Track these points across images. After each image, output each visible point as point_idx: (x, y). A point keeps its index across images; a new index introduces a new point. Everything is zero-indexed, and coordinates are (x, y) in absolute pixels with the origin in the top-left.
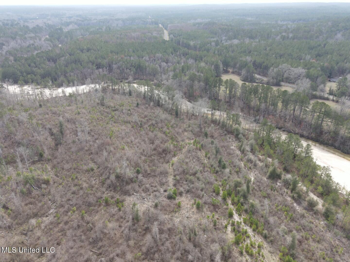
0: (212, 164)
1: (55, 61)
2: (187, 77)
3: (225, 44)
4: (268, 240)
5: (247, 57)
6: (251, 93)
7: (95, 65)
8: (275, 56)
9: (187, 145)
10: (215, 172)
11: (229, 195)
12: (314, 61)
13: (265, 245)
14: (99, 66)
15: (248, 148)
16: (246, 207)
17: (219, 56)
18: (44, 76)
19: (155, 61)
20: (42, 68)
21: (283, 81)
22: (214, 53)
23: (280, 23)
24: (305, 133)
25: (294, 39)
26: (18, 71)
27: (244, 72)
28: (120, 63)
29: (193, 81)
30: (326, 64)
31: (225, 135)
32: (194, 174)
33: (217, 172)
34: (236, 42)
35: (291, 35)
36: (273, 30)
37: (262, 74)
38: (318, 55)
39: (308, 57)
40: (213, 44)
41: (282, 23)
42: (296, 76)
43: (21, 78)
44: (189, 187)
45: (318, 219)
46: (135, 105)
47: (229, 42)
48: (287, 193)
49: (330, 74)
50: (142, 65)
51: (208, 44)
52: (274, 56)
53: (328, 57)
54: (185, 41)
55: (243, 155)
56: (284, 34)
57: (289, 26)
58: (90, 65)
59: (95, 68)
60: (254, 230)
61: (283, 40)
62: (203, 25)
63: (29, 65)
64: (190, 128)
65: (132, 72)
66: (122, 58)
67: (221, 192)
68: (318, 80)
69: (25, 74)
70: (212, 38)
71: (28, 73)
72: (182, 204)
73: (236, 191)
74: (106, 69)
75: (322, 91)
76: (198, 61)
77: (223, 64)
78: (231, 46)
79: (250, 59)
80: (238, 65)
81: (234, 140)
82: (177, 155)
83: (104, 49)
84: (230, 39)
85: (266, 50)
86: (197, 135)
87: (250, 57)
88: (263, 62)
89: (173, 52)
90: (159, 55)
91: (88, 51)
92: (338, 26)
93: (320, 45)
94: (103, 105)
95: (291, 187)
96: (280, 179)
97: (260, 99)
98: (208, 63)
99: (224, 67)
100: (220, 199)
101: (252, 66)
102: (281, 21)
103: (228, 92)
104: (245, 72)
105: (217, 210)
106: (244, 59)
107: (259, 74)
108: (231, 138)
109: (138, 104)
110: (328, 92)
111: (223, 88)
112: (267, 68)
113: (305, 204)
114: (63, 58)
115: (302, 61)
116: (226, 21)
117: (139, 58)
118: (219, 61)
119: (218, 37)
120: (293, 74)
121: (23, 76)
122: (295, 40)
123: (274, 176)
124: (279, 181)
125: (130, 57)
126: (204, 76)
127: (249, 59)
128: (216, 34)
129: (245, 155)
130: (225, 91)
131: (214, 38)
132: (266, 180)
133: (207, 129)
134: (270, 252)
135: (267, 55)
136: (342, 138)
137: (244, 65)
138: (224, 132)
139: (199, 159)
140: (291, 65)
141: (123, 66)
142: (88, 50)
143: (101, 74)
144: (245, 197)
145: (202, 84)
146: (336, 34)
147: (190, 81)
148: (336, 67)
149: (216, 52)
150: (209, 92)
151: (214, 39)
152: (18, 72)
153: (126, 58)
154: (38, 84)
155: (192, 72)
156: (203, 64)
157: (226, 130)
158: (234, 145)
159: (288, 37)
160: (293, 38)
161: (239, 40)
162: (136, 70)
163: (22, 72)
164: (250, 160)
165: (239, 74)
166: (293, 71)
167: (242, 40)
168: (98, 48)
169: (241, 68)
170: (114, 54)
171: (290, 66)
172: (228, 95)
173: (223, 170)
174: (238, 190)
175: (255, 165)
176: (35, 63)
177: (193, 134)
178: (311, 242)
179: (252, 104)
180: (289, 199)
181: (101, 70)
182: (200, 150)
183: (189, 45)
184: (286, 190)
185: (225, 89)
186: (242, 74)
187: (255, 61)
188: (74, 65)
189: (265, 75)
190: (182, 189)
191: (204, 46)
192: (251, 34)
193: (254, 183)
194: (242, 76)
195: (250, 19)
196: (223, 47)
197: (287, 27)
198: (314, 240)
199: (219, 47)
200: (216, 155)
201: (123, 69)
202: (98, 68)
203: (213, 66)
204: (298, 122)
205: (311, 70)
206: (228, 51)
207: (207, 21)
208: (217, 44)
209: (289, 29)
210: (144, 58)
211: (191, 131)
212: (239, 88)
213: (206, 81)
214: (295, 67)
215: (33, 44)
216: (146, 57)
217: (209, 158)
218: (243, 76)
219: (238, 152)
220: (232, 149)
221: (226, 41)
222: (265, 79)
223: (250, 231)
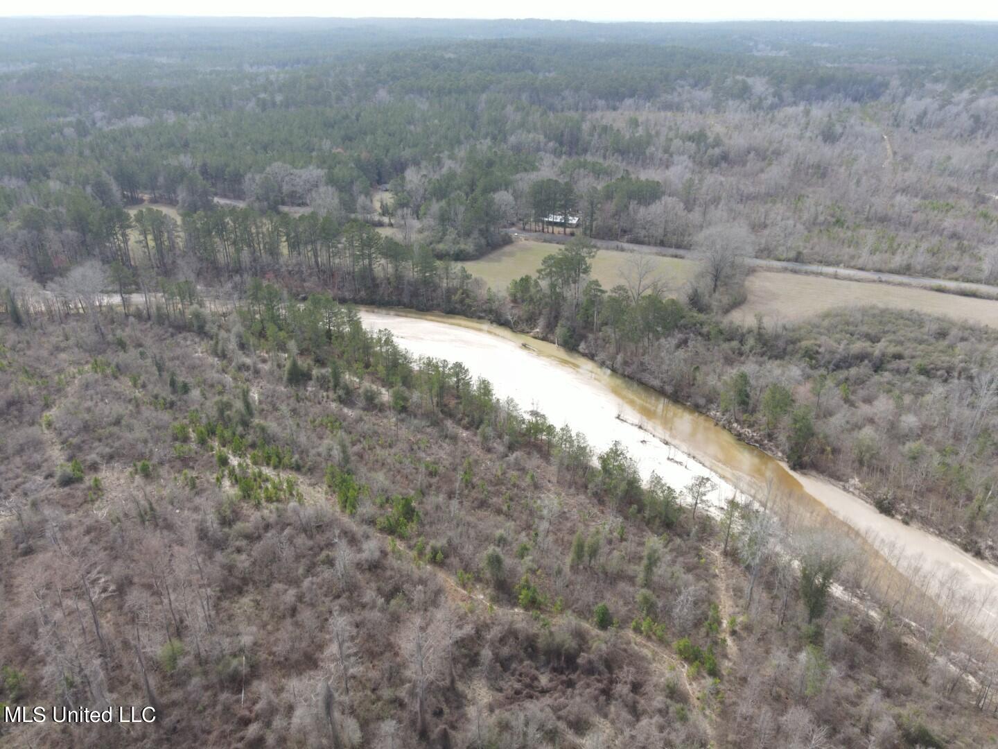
0: (155, 392)
2: (16, 224)
3: (106, 129)
4: (304, 470)
5: (182, 157)
6: (209, 232)
8: (253, 149)
9: (74, 377)
10: (168, 405)
11: (212, 432)
12: (339, 150)
13: (301, 479)
15: (232, 345)
16: (250, 438)
17: (99, 162)
21: (284, 203)
22: (81, 154)
23: (247, 68)
24: (347, 295)
25: (287, 106)
27: (182, 194)
29: (40, 230)
30: (364, 155)
31: (172, 335)
32: (117, 422)
33: (172, 404)
34: (138, 121)
35: (279, 98)
36: (235, 88)
37: (232, 195)
38: (348, 139)
39: (326, 144)
40: (69, 131)
41: (254, 69)
42: (308, 186)
44: (112, 447)
45: (386, 417)
47: (119, 125)
48: (328, 397)
49: (379, 174)
52: (248, 148)
53: (368, 140)
55: (225, 362)
56: (262, 96)
57: (272, 77)
60: (275, 468)
61: (264, 110)
62: (15, 81)
64: (72, 341)
67: (193, 435)
68: (355, 188)
70: (58, 116)
72: (105, 483)
73: (223, 420)
75: (368, 210)
76: (34, 181)
77: (116, 178)
78: (128, 132)
79: (190, 162)
80: (161, 180)
81: (197, 340)
82: (54, 403)
84: (121, 115)
85: (226, 135)
86: (95, 350)
87: (189, 155)
88: (227, 165)
92: (378, 72)
93: (347, 117)
95: (331, 384)
96: (311, 379)
97: (234, 243)
98: (73, 182)
99: (123, 189)
100: (193, 446)
101: (201, 178)
102: (251, 66)
103: (151, 244)
104: (184, 194)
105: (191, 464)
106: (173, 162)
107: (224, 196)
108: (190, 338)
110: (380, 211)
111: (134, 236)
112: (237, 178)
113: (361, 403)
115: (314, 154)
116: (90, 67)
118: (104, 173)
119: (80, 113)
120: (302, 183)
122: (293, 109)
123: (298, 377)
124: (311, 383)
126: (69, 210)
127: (186, 160)
128: (69, 105)
129: (230, 361)
130: (141, 242)
131: (65, 116)
132: (283, 389)
133: (119, 332)
134: (310, 485)
135: (232, 147)
136: (409, 283)
137: (180, 176)
138: (166, 332)
139: (118, 396)
140: (293, 164)
144: (245, 424)
145: (70, 233)
146: (376, 90)
147: (29, 233)
148: (386, 160)
149: (87, 152)
150: (97, 250)
151: (69, 119)
155: (26, 207)
156: (54, 185)
157: (171, 325)
158: (199, 350)
159: (274, 104)
160: (287, 104)
161: (147, 116)
164: (244, 365)
165: (172, 203)
166: (300, 177)
167: (155, 118)
169: (171, 186)
171: (289, 166)
172: (153, 251)
173: (185, 397)
174: (228, 416)
175: (257, 372)
177: (85, 351)
178: (378, 450)
179: (221, 258)
180: (334, 405)
182: (116, 378)
184: (325, 394)
185: (142, 238)
186: (180, 198)
187: (205, 165)
189: (239, 196)
190: (93, 457)
192: (177, 100)
193: (260, 402)
194: (180, 204)
195: (164, 60)
196: (104, 137)
197: (267, 79)
198: (383, 447)
199: (89, 139)
200: (160, 375)
203: (89, 189)
204: (327, 275)
205: (336, 170)
206: (124, 148)
207: (28, 67)
208: (82, 130)
209: (271, 83)
211: (77, 346)
212: (179, 229)
213: (81, 223)
214: (302, 168)
217: (144, 386)
218: (184, 202)
219: (215, 361)
220: (199, 358)
221: (109, 123)
222: (241, 205)
223: (267, 471)
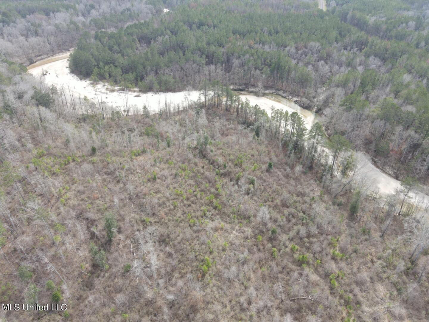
1: (148, 42)
7: (204, 57)
14: (211, 59)
18: (126, 71)
19: (306, 56)
20: (127, 56)
26: (92, 58)
28: (246, 56)
43: (96, 70)
46: (264, 167)
50: (282, 64)
51: (402, 23)
54: (358, 15)
58: (197, 57)
59: (204, 62)
63: (111, 49)
65: (264, 76)
66: (251, 47)
69: (101, 64)
71: (107, 63)
74: (222, 66)
83: (224, 26)
89: (339, 37)
90: (314, 44)
91: (199, 28)
94: (203, 155)
109: (270, 166)
114: (160, 39)
117: (279, 46)
121: (99, 67)
125: (264, 44)
141: (250, 64)
142: (200, 25)
143: (212, 74)
152: (93, 60)
153: (256, 46)
154: (116, 82)
162: (272, 71)
163: (98, 61)
168: (216, 22)
170: (238, 36)
176: (119, 45)
181: (212, 67)
183: (365, 23)
188: (172, 54)
191: (394, 27)
201: (249, 69)
202: (208, 63)
210: (287, 49)
215: (129, 10)
216: (291, 47)
